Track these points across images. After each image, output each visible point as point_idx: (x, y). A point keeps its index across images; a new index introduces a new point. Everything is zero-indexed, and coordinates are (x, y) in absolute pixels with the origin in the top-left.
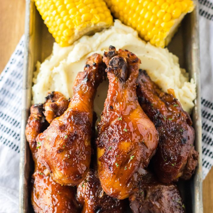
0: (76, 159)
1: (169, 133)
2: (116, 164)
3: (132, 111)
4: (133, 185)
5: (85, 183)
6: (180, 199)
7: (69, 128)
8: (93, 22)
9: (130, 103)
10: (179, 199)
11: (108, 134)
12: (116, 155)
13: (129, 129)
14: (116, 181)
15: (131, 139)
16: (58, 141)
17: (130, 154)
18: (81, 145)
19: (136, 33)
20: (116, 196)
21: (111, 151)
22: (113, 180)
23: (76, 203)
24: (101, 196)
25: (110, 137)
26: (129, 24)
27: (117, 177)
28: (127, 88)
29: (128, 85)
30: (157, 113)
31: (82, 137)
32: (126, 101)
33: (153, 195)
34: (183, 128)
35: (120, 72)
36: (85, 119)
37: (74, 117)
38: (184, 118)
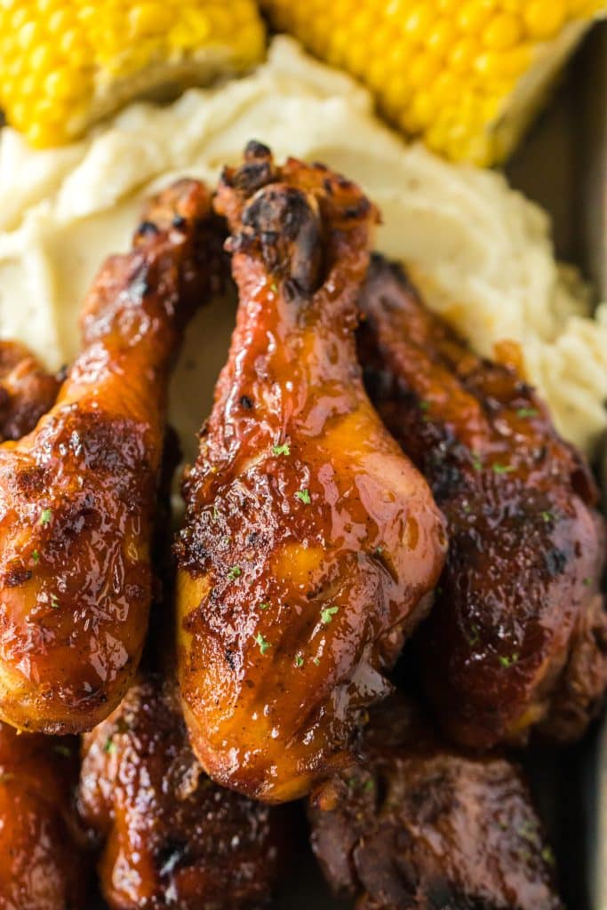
0: (83, 615)
1: (493, 523)
2: (259, 640)
3: (335, 419)
4: (330, 735)
5: (117, 737)
6: (534, 821)
7: (59, 481)
8: (178, 40)
9: (326, 387)
10: (527, 824)
11: (226, 513)
12: (257, 604)
13: (321, 492)
14: (255, 717)
15: (327, 536)
16: (9, 537)
17: (319, 597)
18: (108, 555)
19: (363, 100)
20: (255, 786)
21: (237, 583)
22: (242, 711)
23: (74, 826)
24: (187, 789)
25: (235, 525)
26: (334, 57)
27: (260, 699)
28: (315, 324)
29: (322, 312)
30: (445, 437)
31: (117, 522)
32: (309, 375)
33: (416, 798)
34: (555, 507)
35: (287, 255)
36: (131, 449)
37: (82, 436)
38: (560, 466)
